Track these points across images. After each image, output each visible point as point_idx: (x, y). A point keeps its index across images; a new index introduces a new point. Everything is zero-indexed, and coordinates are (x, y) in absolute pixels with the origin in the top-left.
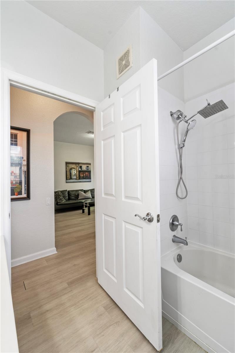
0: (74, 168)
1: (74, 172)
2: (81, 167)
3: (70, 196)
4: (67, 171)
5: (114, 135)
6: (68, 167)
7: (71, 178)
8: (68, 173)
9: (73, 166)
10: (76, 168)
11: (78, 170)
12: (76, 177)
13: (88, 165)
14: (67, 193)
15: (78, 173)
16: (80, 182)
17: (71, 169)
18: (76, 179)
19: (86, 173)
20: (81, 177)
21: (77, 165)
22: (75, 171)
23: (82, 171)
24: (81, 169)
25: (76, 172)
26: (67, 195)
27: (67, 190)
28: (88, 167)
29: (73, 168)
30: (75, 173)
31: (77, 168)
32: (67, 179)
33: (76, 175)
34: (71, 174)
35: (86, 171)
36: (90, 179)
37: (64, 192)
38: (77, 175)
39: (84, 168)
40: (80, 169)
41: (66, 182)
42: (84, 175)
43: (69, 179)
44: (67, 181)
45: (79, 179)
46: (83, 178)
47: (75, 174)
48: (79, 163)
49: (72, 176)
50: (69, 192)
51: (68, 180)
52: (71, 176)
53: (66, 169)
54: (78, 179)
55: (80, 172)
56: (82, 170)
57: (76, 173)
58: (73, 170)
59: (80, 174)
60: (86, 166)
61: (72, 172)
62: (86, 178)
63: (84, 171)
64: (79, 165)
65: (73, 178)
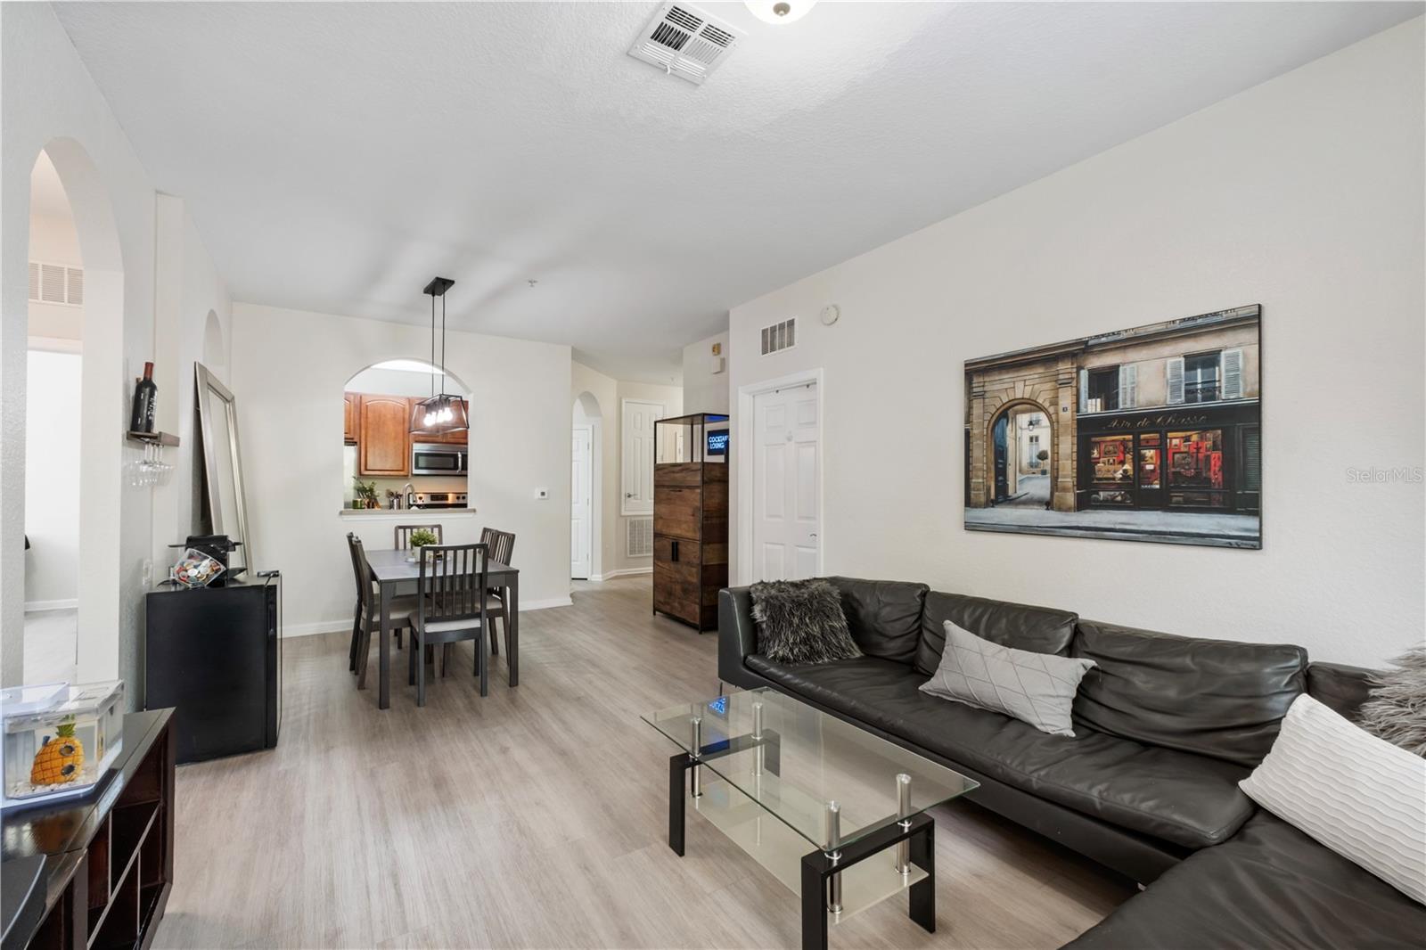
0: (1032, 405)
1: (1034, 439)
2: (1104, 383)
4: (975, 431)
6: (977, 404)
7: (1002, 496)
8: (981, 453)
9: (1027, 384)
10: (1054, 402)
11: (1067, 417)
12: (1055, 479)
13: (1203, 345)
15: (1068, 445)
16: (1098, 533)
17: (1004, 415)
18: (1049, 504)
19: (1175, 440)
20: (1109, 483)
21: (1065, 367)
22: (1035, 432)
23: (1121, 418)
24: (1110, 400)
25: (1055, 436)
28: (1200, 361)
29: (1023, 401)
30: (1045, 444)
31: (1066, 399)
32: (968, 503)
33: (1047, 464)
34: (1000, 453)
35: (1166, 414)
36: (1251, 506)
38: (1055, 461)
39: (1150, 381)
40: (1093, 407)
41: (970, 527)
42: (1139, 460)
43: (983, 499)
44: (976, 515)
45: (1083, 504)
46: (1137, 495)
47: (1042, 456)
48: (1079, 350)
49: (1010, 471)
51: (977, 506)
52: (1001, 472)
53: (968, 416)
54: (1070, 499)
55: (1088, 430)
56: (1125, 404)
57: (1054, 444)
58: (1024, 420)
59: (1095, 454)
60: (1172, 356)
61: (1010, 443)
62: (1177, 498)
63: (1144, 422)
64: (1079, 368)
65: (1020, 493)
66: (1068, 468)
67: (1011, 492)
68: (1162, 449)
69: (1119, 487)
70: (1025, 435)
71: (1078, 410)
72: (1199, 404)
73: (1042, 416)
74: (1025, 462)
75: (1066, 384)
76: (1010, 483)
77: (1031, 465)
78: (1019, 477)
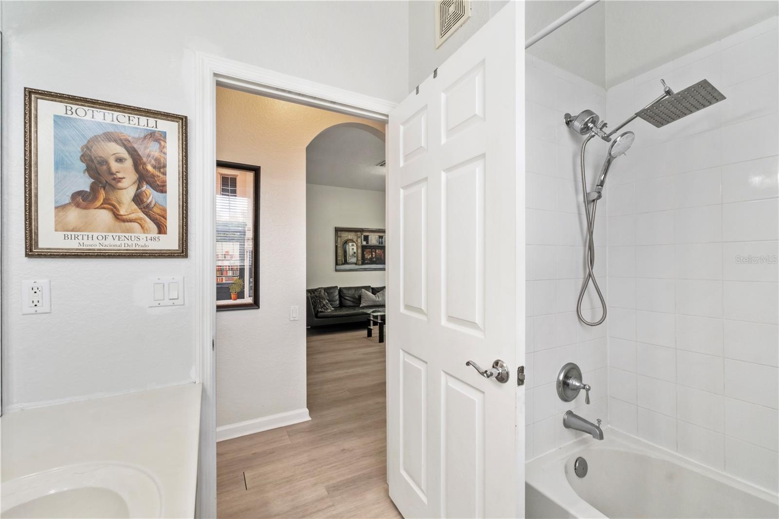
0: (352, 241)
1: (353, 249)
2: (366, 238)
3: (343, 299)
4: (339, 246)
5: (427, 178)
6: (339, 239)
7: (346, 262)
8: (340, 252)
9: (351, 236)
10: (357, 241)
11: (359, 244)
12: (357, 259)
13: (381, 234)
14: (337, 293)
15: (360, 251)
16: (365, 270)
17: (346, 242)
18: (356, 264)
19: (377, 251)
20: (367, 259)
21: (359, 234)
22: (353, 247)
23: (369, 246)
24: (367, 243)
25: (357, 248)
26: (338, 296)
27: (337, 287)
28: (381, 237)
29: (350, 240)
30: (355, 250)
31: (359, 241)
32: (337, 264)
33: (356, 255)
34: (345, 252)
35: (376, 246)
36: (384, 263)
37: (332, 291)
38: (357, 254)
39: (373, 240)
40: (364, 243)
41: (336, 270)
42: (372, 255)
43: (341, 263)
44: (339, 267)
45: (363, 263)
46: (372, 262)
47: (355, 253)
48: (362, 231)
49: (347, 256)
50: (341, 290)
51: (339, 265)
52: (345, 256)
53: (336, 242)
54: (360, 262)
55: (364, 248)
56: (370, 243)
57: (357, 250)
58: (350, 244)
59: (365, 253)
60: (376, 235)
61: (347, 249)
62: (378, 262)
63: (373, 247)
64: (362, 234)
65: (350, 261)
66: (360, 256)
67: (348, 261)
68: (375, 252)
69: (369, 260)
70: (351, 248)
71: (362, 243)
72: (380, 245)
73: (354, 244)
74: (351, 254)
75: (359, 237)
76: (348, 259)
77: (352, 255)
78: (350, 258)
